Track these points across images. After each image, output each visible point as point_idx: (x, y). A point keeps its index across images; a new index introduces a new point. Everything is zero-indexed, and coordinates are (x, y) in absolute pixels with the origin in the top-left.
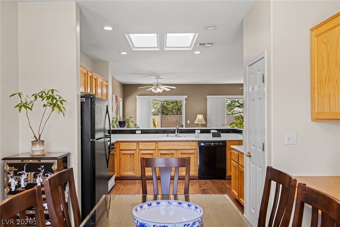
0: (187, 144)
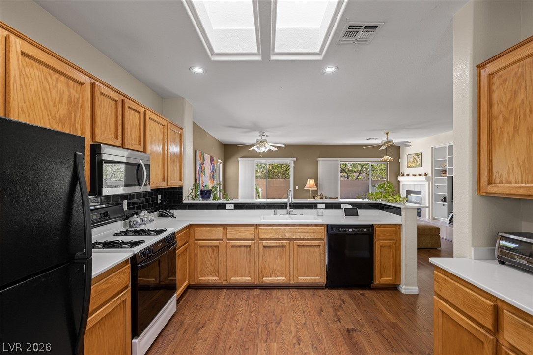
0: (308, 230)
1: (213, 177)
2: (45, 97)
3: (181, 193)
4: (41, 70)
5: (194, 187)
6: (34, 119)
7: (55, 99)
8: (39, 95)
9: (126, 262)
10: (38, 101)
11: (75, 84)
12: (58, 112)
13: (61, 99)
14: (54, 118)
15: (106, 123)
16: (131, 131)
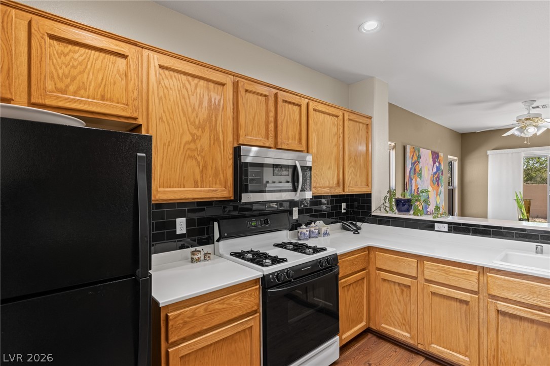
1: (437, 181)
2: (183, 104)
3: (370, 202)
4: (180, 79)
5: (388, 195)
6: (173, 127)
7: (194, 105)
8: (177, 103)
9: (256, 281)
10: (177, 110)
11: (216, 86)
12: (197, 117)
13: (201, 104)
14: (193, 123)
15: (254, 121)
16: (287, 127)
